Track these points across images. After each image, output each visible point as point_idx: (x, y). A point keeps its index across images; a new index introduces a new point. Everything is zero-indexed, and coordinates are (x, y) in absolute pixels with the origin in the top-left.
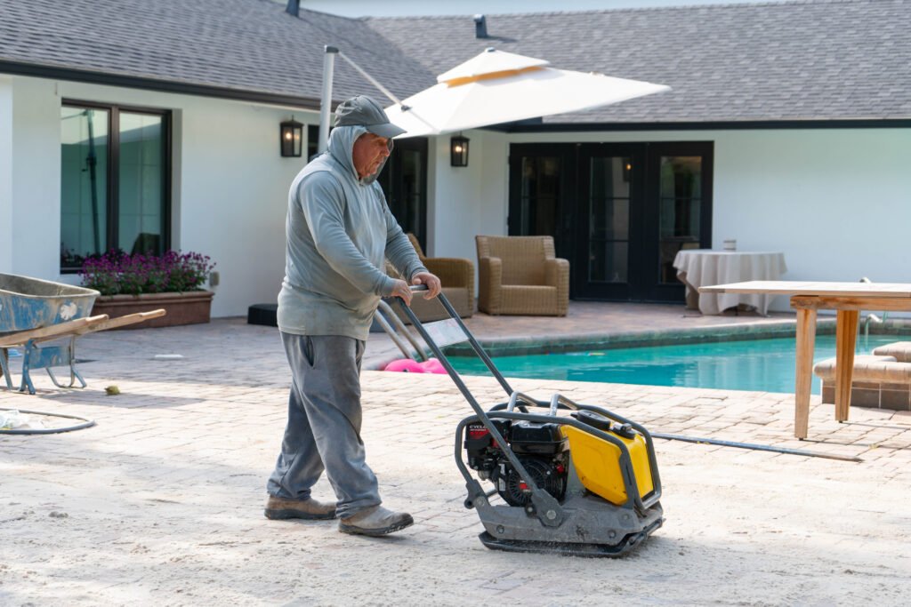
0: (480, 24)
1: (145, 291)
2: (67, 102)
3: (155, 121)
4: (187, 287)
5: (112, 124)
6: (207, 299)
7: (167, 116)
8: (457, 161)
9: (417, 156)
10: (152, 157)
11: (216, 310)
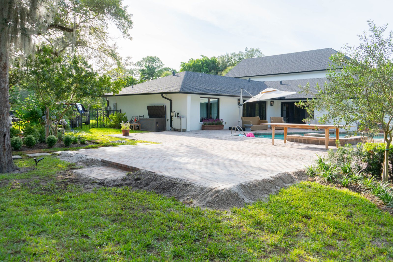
0: (281, 82)
1: (212, 124)
2: (201, 97)
3: (217, 99)
4: (220, 124)
5: (209, 100)
6: (223, 126)
7: (218, 99)
8: (271, 105)
9: (264, 104)
10: (216, 105)
11: (224, 127)
